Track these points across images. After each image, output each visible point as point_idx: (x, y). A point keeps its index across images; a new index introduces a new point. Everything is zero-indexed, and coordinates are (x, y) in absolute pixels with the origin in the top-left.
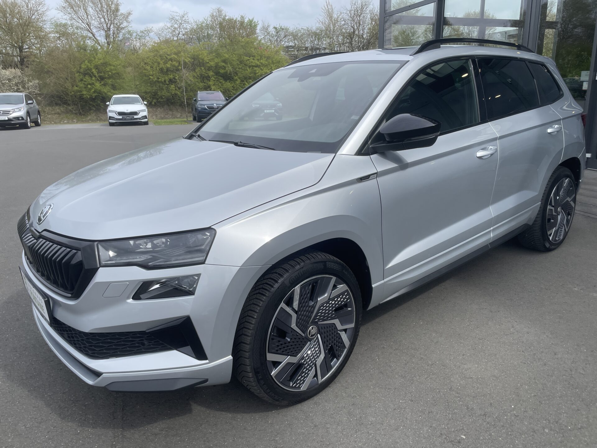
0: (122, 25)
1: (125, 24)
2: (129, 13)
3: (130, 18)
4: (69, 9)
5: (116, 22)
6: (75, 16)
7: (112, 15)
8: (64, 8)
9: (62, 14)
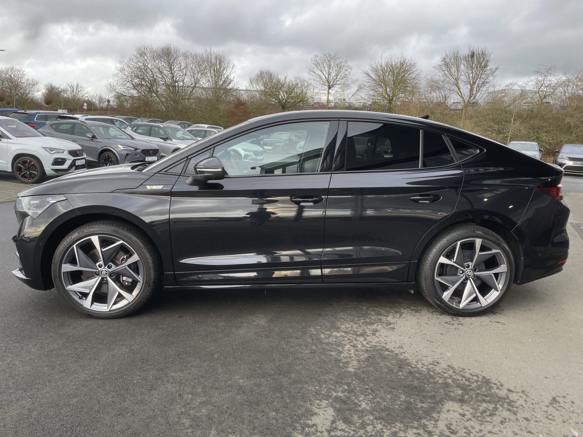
0: (487, 80)
1: (491, 78)
2: (497, 68)
3: (497, 72)
4: (443, 67)
5: (483, 76)
6: (447, 73)
7: (481, 71)
8: (440, 66)
9: (437, 71)
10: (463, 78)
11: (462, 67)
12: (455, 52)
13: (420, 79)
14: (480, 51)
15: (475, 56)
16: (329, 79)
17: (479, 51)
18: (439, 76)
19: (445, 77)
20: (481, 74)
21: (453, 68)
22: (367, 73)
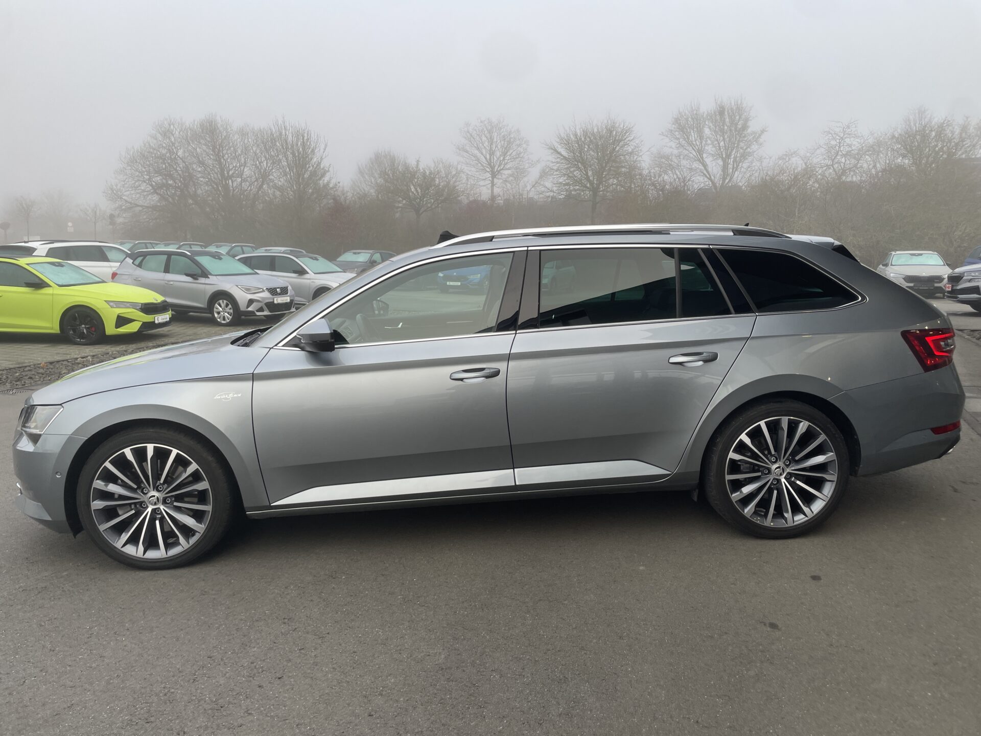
0: (749, 149)
1: (754, 147)
2: (763, 130)
3: (764, 137)
4: (677, 133)
6: (683, 142)
9: (666, 140)
10: (710, 148)
11: (707, 131)
12: (694, 108)
13: (641, 154)
14: (733, 104)
15: (726, 113)
16: (492, 161)
17: (731, 103)
18: (670, 147)
19: (681, 150)
20: (739, 140)
21: (692, 134)
22: (553, 147)
